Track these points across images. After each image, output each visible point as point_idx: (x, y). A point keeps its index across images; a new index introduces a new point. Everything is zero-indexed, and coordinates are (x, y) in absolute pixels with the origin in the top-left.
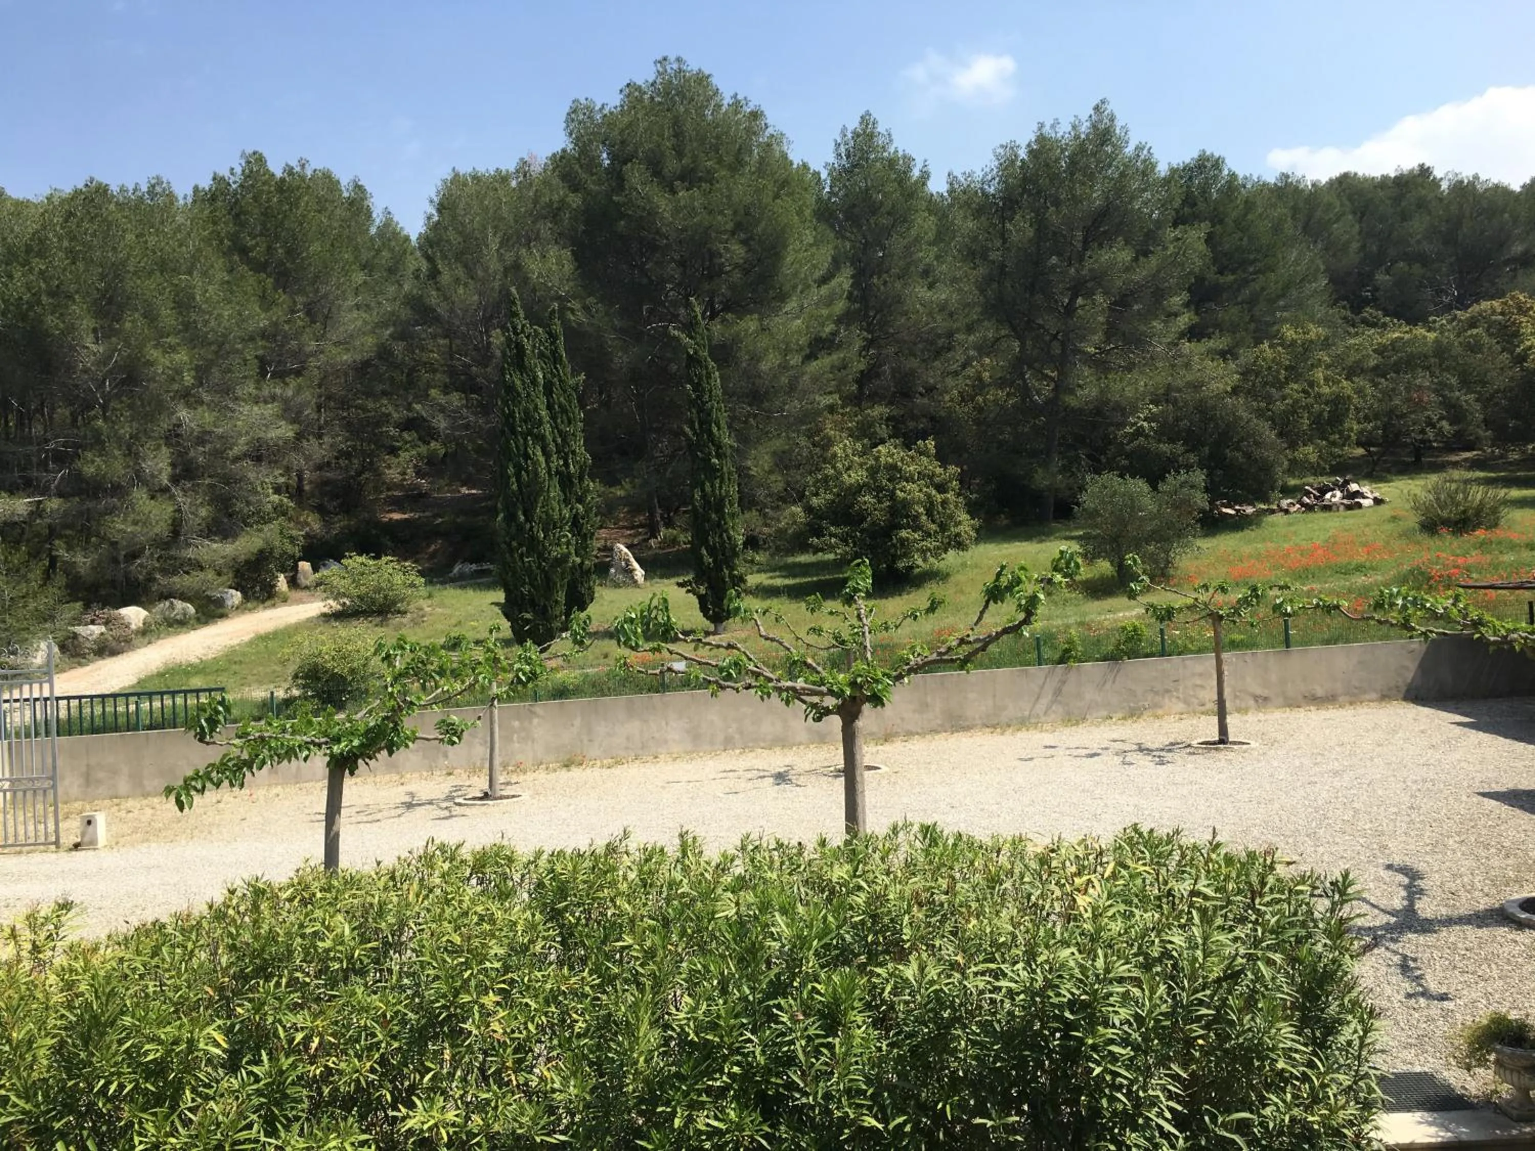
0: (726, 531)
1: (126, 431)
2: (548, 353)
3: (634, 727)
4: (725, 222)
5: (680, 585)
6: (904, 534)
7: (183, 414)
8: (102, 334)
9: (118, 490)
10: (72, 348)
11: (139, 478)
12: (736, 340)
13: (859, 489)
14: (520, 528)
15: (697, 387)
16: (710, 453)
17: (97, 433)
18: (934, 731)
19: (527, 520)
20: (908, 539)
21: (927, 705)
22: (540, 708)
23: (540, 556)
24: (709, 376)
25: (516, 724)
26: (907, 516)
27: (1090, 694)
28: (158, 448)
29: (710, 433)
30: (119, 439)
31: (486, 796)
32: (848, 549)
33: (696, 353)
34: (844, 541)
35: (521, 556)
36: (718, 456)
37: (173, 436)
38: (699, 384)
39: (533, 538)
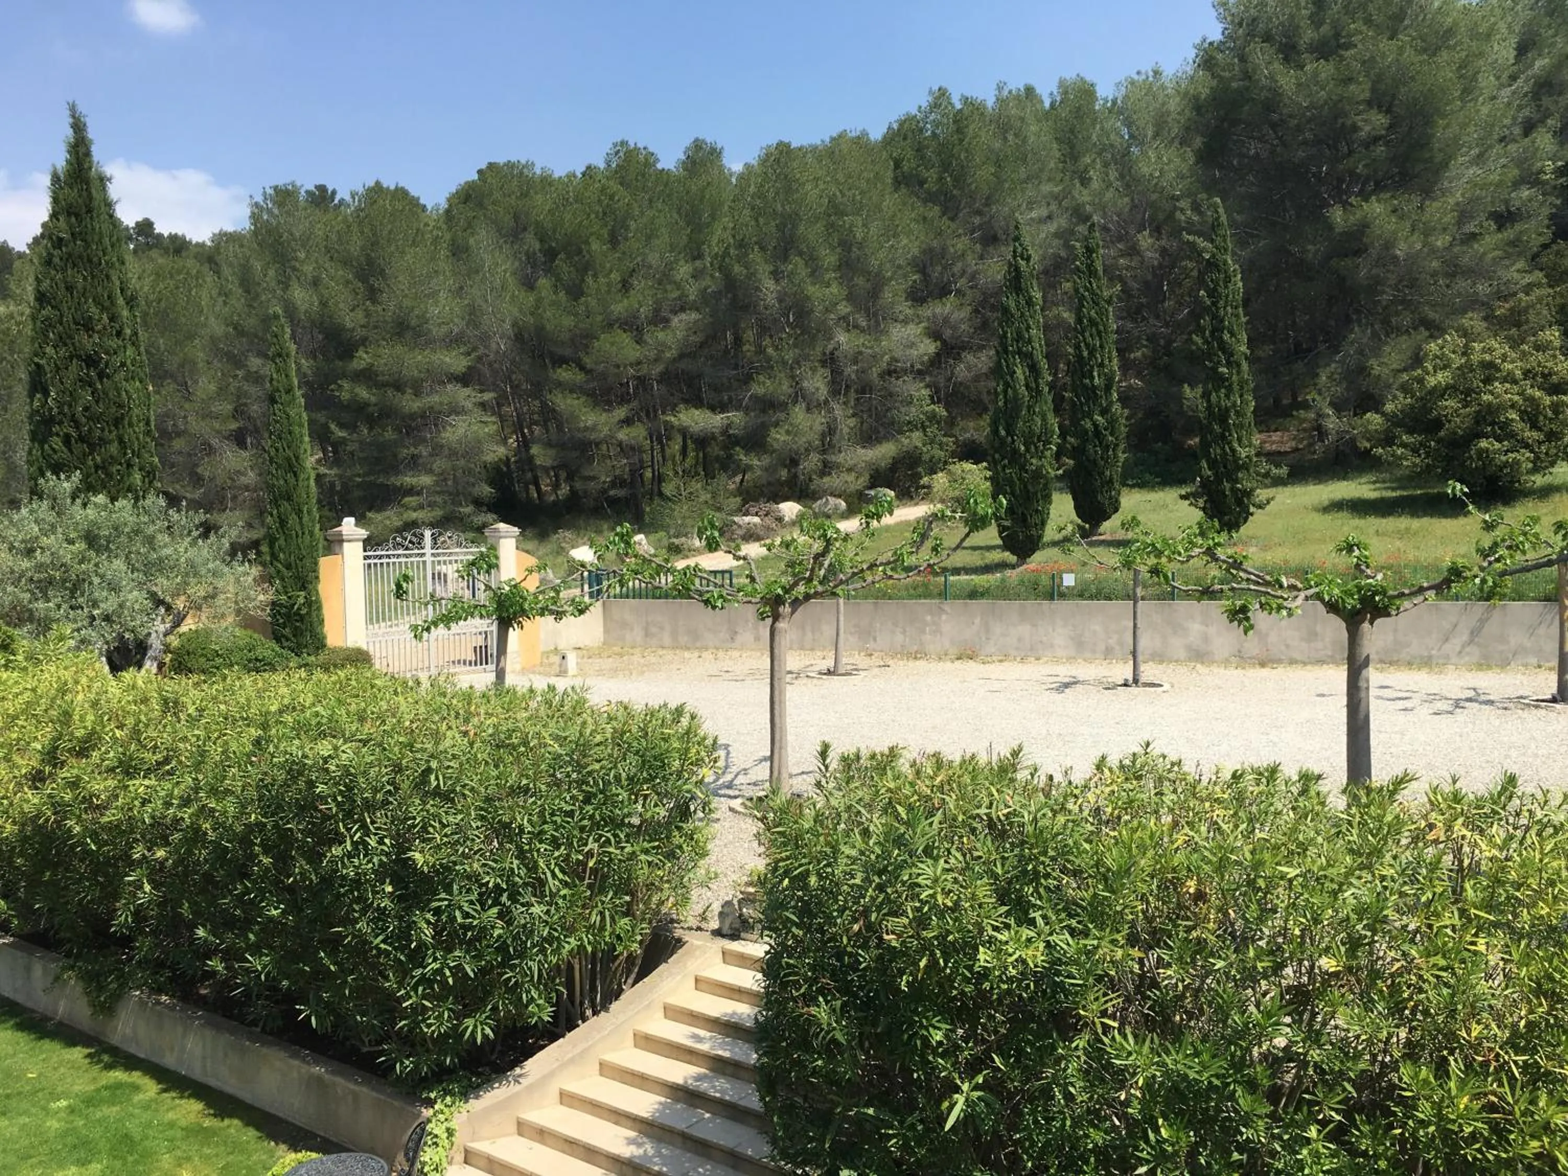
0: (1229, 443)
1: (789, 356)
2: (1084, 268)
3: (1024, 630)
4: (1361, 90)
5: (1183, 497)
6: (1483, 444)
7: (842, 337)
8: (776, 275)
9: (782, 406)
10: (758, 289)
11: (799, 395)
12: (1364, 226)
13: (1441, 392)
14: (1002, 441)
15: (1212, 293)
16: (1219, 362)
17: (769, 359)
18: (1321, 662)
19: (1008, 433)
20: (1487, 450)
21: (1316, 634)
22: (948, 605)
23: (1023, 468)
24: (1228, 280)
25: (929, 618)
26: (1493, 424)
27: (1517, 638)
28: (814, 370)
29: (1221, 342)
30: (784, 363)
31: (829, 673)
32: (1418, 461)
33: (1213, 256)
34: (1415, 451)
35: (1004, 467)
36: (1229, 364)
37: (830, 361)
38: (1215, 290)
39: (1015, 451)
